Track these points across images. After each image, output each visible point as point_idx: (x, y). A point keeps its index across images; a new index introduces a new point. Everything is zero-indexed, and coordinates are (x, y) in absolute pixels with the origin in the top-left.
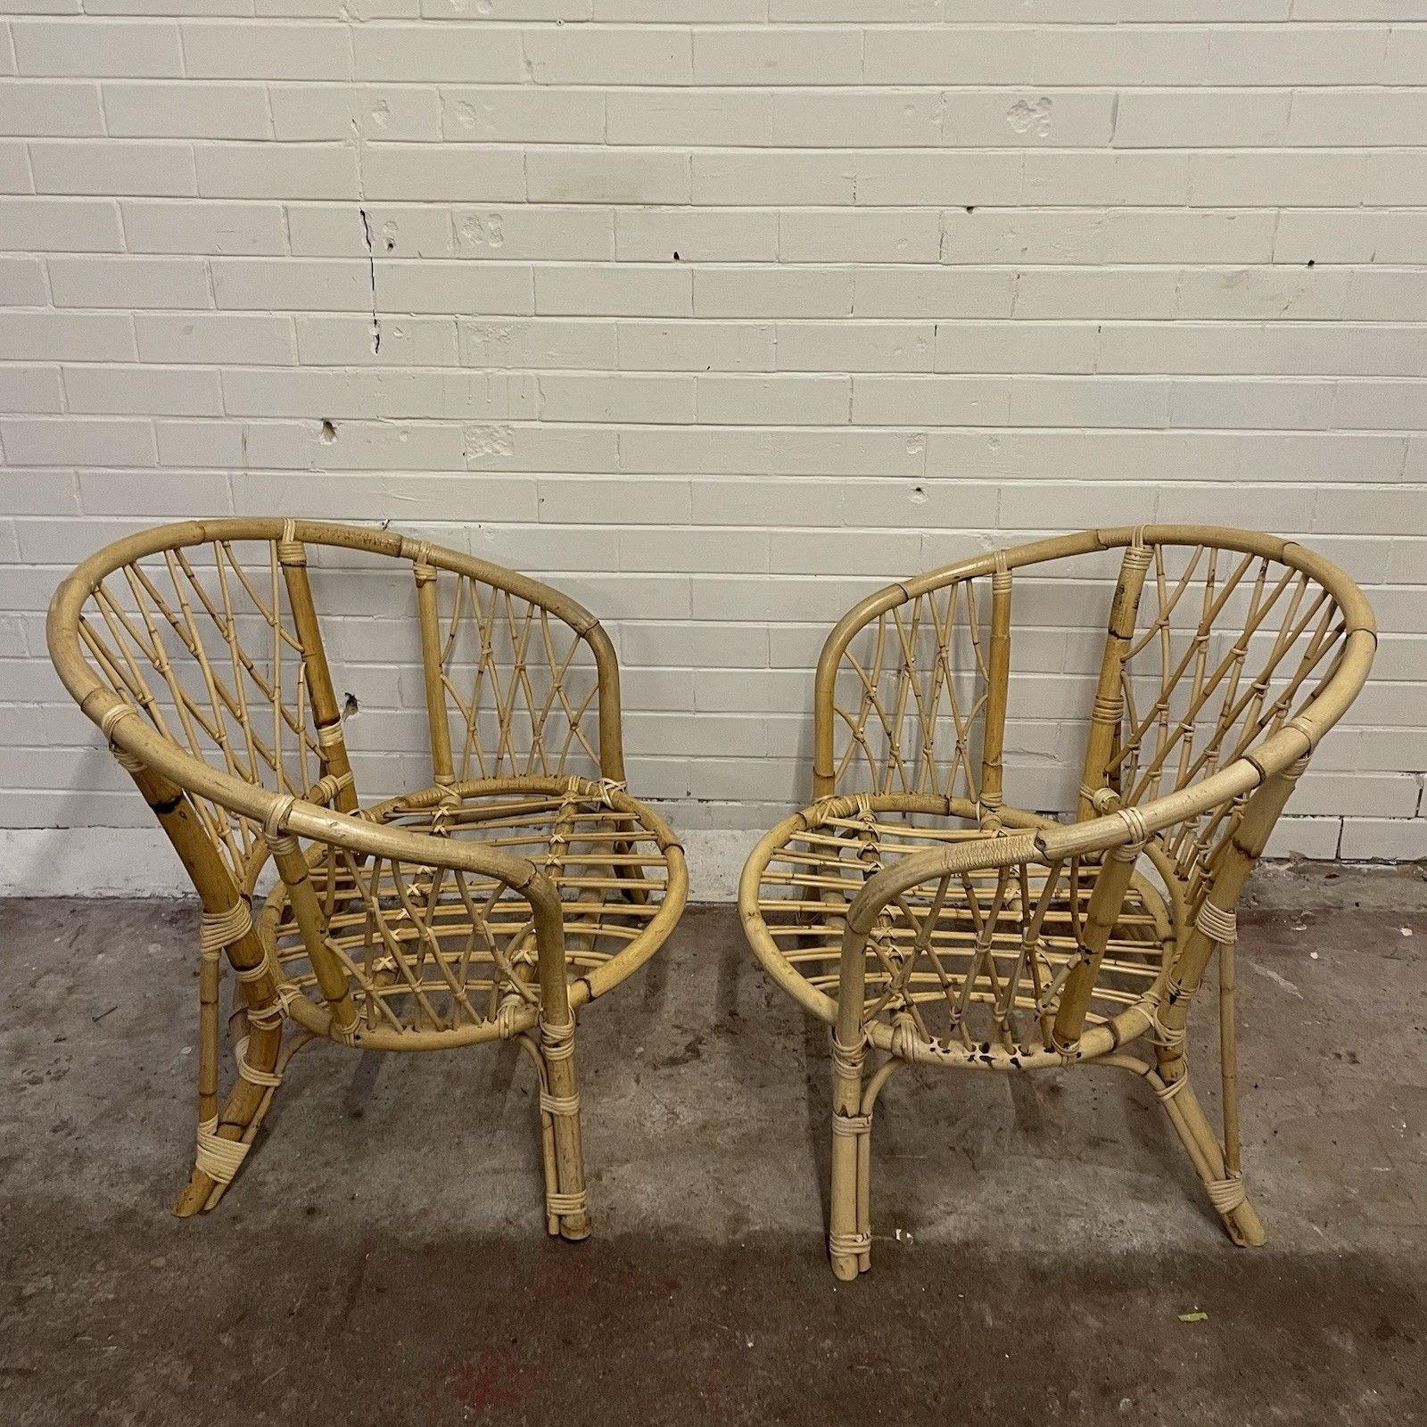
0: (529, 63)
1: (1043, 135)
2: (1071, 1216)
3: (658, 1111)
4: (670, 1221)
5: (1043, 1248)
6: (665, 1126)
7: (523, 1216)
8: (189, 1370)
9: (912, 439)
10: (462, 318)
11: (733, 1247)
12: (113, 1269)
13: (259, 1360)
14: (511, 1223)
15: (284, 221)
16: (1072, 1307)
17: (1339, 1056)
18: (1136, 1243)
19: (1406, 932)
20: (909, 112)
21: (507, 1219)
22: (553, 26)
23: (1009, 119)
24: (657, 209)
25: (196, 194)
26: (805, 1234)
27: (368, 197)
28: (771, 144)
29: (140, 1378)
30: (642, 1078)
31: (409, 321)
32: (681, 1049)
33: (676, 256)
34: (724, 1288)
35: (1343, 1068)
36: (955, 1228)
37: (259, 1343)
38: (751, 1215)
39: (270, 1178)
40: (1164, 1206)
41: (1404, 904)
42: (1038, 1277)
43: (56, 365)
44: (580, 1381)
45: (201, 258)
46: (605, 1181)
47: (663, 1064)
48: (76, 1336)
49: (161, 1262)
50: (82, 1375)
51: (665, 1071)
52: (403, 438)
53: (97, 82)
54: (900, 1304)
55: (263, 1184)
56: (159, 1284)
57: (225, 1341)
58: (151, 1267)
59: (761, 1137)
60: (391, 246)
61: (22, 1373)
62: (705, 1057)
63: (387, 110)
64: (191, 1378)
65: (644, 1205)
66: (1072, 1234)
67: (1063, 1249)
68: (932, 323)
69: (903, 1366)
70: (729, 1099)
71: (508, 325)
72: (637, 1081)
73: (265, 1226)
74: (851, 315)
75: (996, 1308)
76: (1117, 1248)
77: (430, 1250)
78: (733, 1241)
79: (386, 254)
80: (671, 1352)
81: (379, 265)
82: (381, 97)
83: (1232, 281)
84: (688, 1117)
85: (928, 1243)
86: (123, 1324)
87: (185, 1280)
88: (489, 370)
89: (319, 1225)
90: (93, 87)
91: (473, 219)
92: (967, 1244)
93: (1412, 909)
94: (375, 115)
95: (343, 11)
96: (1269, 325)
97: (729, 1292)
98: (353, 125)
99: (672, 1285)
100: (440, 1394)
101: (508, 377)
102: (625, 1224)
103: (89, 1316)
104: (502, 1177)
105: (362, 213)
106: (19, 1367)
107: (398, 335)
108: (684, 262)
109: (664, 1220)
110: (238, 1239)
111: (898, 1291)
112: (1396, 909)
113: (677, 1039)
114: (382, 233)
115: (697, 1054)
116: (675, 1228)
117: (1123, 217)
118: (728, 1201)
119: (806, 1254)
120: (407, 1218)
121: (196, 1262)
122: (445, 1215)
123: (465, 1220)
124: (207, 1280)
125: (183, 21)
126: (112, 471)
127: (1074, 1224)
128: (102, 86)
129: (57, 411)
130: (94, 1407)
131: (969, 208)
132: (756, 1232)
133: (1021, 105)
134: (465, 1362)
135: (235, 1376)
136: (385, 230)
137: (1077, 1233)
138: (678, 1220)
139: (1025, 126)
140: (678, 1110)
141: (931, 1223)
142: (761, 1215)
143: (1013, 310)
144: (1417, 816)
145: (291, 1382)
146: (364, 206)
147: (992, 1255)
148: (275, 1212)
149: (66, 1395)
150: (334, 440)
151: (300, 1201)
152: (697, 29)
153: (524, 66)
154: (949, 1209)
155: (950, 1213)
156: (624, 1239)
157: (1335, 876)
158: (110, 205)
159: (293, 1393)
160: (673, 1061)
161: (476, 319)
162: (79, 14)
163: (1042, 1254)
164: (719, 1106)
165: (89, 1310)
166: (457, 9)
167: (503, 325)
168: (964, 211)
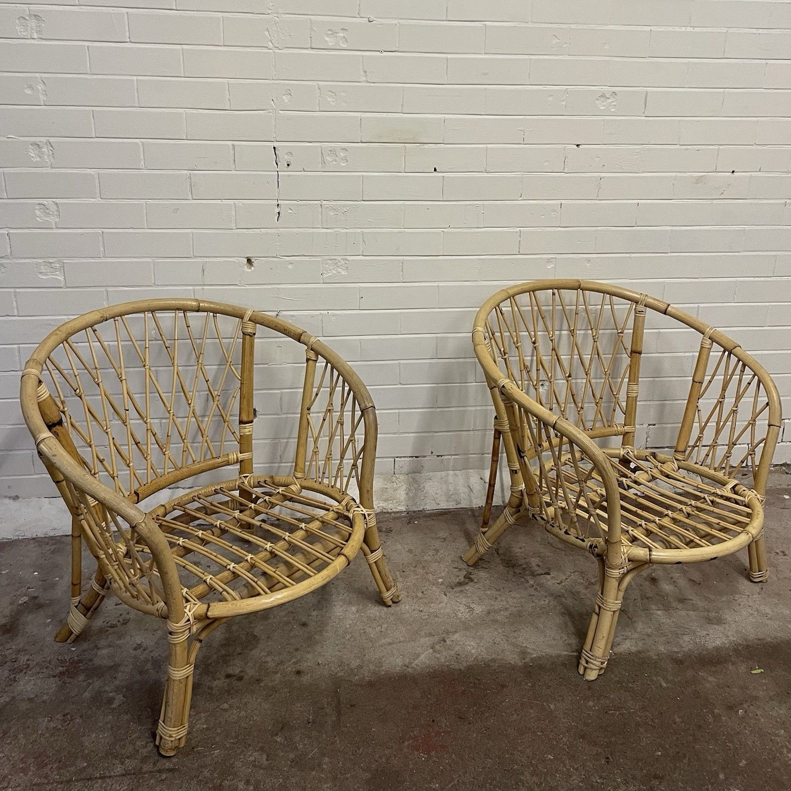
0: (365, 72)
1: (613, 110)
2: (683, 634)
3: (462, 608)
4: (490, 658)
5: (676, 650)
6: (469, 614)
7: (412, 663)
8: (265, 756)
9: (549, 261)
10: (324, 202)
11: (526, 666)
12: (200, 713)
13: (301, 746)
14: (408, 667)
15: (232, 152)
16: (700, 673)
17: (778, 553)
18: (718, 643)
19: (787, 497)
20: (551, 99)
21: (405, 665)
22: (378, 53)
23: (597, 102)
24: (426, 146)
25: (185, 138)
26: (560, 656)
27: (278, 139)
28: (483, 113)
29: (238, 764)
30: (447, 594)
31: (296, 204)
32: (462, 579)
33: (435, 170)
34: (530, 684)
35: (781, 558)
36: (631, 646)
37: (298, 738)
38: (529, 651)
39: (269, 659)
40: (724, 625)
41: (781, 485)
42: (679, 662)
43: (100, 231)
44: (475, 735)
45: (186, 172)
46: (448, 642)
47: (456, 586)
48: (193, 748)
49: (226, 706)
50: (205, 767)
51: (456, 589)
52: (290, 267)
53: (135, 78)
54: (618, 682)
55: (266, 662)
56: (229, 717)
57: (279, 740)
58: (221, 709)
59: (519, 615)
60: (288, 165)
61: (170, 770)
62: (475, 580)
63: (290, 94)
64: (267, 760)
65: (473, 651)
66: (686, 643)
67: (686, 649)
68: (559, 202)
69: (632, 709)
70: (496, 598)
71: (348, 206)
72: (446, 595)
73: (276, 682)
74: (521, 198)
75: (664, 678)
76: (710, 646)
77: (371, 684)
78: (525, 663)
79: (286, 169)
80: (515, 716)
81: (281, 175)
82: (288, 88)
83: (699, 180)
84: (478, 609)
85: (621, 654)
86: (217, 739)
87: (243, 713)
88: (337, 230)
89: (305, 679)
90: (133, 80)
91: (333, 151)
92: (639, 652)
93: (784, 486)
94: (284, 97)
95: (270, 43)
96: (715, 202)
97: (533, 686)
98: (272, 102)
99: (503, 686)
100: (405, 750)
101: (347, 233)
102: (467, 661)
103: (197, 737)
104: (394, 646)
105: (274, 148)
106: (167, 768)
107: (291, 212)
108: (439, 172)
109: (488, 657)
110: (264, 690)
111: (616, 676)
112: (778, 487)
113: (458, 573)
114: (284, 158)
115: (472, 580)
116: (494, 660)
117: (648, 149)
118: (514, 645)
119: (564, 665)
120: (351, 669)
121: (246, 704)
122: (372, 667)
123: (383, 668)
124: (255, 712)
125: (185, 47)
126: (126, 288)
127: (686, 638)
128: (137, 80)
129: (99, 256)
130: (219, 781)
131: (578, 145)
132: (535, 657)
133: (603, 96)
134: (412, 734)
135: (292, 756)
136: (286, 157)
137: (689, 641)
138: (494, 656)
139: (604, 106)
140: (472, 606)
141: (619, 645)
142: (534, 650)
143: (598, 196)
144: (782, 442)
145: (324, 755)
146: (276, 144)
147: (653, 655)
148: (279, 675)
149: (200, 778)
150: (253, 268)
151: (289, 668)
152: (449, 56)
153: (362, 73)
154: (624, 637)
155: (626, 639)
156: (470, 668)
157: (746, 475)
158: (137, 143)
159: (326, 759)
160: (460, 584)
161: (332, 203)
162: (127, 42)
163: (676, 652)
164: (492, 602)
165: (195, 735)
166: (330, 44)
167: (344, 206)
168: (576, 147)
